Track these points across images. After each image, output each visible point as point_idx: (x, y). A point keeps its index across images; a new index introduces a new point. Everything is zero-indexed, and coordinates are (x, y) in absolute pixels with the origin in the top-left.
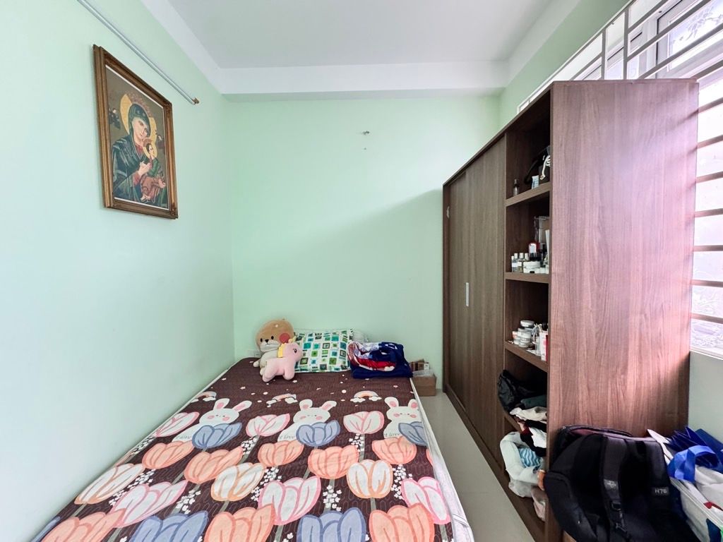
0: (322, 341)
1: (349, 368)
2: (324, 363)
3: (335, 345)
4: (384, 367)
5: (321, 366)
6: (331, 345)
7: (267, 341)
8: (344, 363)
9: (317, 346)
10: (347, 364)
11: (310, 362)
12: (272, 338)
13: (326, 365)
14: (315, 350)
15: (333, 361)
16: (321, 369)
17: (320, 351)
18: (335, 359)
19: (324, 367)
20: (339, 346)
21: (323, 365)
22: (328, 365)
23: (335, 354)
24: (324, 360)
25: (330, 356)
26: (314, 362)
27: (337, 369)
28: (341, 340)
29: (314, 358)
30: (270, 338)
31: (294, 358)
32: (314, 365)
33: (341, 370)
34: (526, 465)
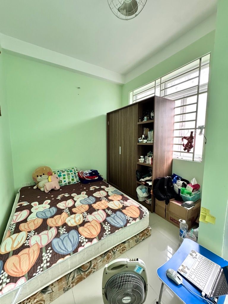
0: (66, 173)
1: (80, 181)
2: (69, 181)
3: (72, 174)
4: (95, 178)
5: (68, 182)
6: (70, 174)
7: (41, 176)
8: (77, 180)
9: (64, 175)
10: (78, 180)
11: (63, 182)
12: (44, 174)
13: (70, 182)
14: (64, 177)
15: (73, 180)
16: (68, 183)
17: (66, 177)
18: (74, 179)
19: (69, 183)
20: (73, 174)
21: (69, 182)
22: (71, 181)
23: (73, 177)
24: (69, 180)
25: (71, 178)
26: (65, 181)
27: (75, 182)
28: (73, 172)
29: (65, 180)
30: (42, 174)
31: (57, 181)
32: (65, 183)
33: (77, 183)
34: (143, 193)
